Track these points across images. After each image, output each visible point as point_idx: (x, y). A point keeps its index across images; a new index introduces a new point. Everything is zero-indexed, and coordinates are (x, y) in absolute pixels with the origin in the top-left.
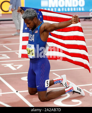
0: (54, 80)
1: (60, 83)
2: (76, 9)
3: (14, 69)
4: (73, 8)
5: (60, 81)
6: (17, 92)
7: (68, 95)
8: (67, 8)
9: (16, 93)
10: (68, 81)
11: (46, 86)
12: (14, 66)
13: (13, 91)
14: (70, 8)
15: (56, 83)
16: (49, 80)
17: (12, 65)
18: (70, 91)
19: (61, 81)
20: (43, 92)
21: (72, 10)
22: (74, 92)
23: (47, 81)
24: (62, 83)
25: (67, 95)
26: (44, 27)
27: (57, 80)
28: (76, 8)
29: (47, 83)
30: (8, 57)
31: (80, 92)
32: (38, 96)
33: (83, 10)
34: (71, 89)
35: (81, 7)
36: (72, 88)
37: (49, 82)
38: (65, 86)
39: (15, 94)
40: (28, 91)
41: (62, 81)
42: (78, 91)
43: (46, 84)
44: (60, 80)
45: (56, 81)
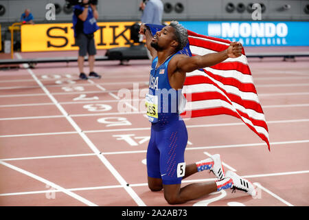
0: (197, 163)
1: (209, 171)
2: (272, 41)
3: (133, 143)
4: (266, 38)
5: (208, 167)
6: (128, 185)
7: (223, 194)
8: (255, 39)
9: (126, 188)
10: (224, 164)
11: (179, 176)
12: (136, 138)
13: (120, 184)
14: (261, 39)
15: (202, 170)
16: (184, 164)
17: (132, 137)
18: (226, 186)
19: (210, 166)
20: (173, 186)
21: (264, 42)
22: (235, 188)
23: (181, 166)
24: (212, 171)
25: (221, 194)
26: (177, 63)
27: (204, 164)
28: (271, 38)
29: (181, 169)
30: (129, 123)
31: (245, 188)
32: (163, 194)
33: (284, 42)
34: (228, 182)
35: (281, 38)
36: (231, 180)
37: (184, 168)
38: (218, 175)
39: (123, 189)
40: (147, 184)
41: (212, 166)
42: (242, 187)
43: (179, 171)
44: (209, 163)
45: (202, 166)
